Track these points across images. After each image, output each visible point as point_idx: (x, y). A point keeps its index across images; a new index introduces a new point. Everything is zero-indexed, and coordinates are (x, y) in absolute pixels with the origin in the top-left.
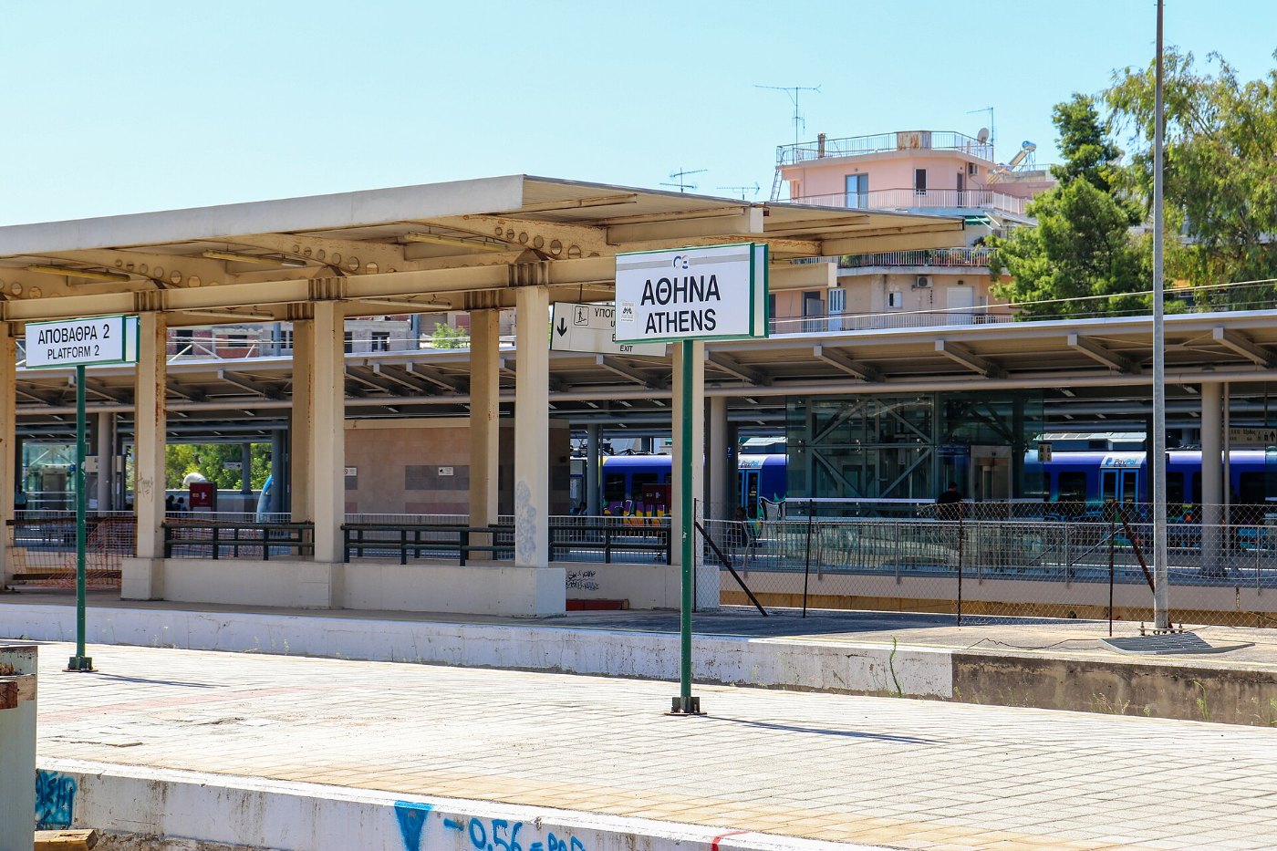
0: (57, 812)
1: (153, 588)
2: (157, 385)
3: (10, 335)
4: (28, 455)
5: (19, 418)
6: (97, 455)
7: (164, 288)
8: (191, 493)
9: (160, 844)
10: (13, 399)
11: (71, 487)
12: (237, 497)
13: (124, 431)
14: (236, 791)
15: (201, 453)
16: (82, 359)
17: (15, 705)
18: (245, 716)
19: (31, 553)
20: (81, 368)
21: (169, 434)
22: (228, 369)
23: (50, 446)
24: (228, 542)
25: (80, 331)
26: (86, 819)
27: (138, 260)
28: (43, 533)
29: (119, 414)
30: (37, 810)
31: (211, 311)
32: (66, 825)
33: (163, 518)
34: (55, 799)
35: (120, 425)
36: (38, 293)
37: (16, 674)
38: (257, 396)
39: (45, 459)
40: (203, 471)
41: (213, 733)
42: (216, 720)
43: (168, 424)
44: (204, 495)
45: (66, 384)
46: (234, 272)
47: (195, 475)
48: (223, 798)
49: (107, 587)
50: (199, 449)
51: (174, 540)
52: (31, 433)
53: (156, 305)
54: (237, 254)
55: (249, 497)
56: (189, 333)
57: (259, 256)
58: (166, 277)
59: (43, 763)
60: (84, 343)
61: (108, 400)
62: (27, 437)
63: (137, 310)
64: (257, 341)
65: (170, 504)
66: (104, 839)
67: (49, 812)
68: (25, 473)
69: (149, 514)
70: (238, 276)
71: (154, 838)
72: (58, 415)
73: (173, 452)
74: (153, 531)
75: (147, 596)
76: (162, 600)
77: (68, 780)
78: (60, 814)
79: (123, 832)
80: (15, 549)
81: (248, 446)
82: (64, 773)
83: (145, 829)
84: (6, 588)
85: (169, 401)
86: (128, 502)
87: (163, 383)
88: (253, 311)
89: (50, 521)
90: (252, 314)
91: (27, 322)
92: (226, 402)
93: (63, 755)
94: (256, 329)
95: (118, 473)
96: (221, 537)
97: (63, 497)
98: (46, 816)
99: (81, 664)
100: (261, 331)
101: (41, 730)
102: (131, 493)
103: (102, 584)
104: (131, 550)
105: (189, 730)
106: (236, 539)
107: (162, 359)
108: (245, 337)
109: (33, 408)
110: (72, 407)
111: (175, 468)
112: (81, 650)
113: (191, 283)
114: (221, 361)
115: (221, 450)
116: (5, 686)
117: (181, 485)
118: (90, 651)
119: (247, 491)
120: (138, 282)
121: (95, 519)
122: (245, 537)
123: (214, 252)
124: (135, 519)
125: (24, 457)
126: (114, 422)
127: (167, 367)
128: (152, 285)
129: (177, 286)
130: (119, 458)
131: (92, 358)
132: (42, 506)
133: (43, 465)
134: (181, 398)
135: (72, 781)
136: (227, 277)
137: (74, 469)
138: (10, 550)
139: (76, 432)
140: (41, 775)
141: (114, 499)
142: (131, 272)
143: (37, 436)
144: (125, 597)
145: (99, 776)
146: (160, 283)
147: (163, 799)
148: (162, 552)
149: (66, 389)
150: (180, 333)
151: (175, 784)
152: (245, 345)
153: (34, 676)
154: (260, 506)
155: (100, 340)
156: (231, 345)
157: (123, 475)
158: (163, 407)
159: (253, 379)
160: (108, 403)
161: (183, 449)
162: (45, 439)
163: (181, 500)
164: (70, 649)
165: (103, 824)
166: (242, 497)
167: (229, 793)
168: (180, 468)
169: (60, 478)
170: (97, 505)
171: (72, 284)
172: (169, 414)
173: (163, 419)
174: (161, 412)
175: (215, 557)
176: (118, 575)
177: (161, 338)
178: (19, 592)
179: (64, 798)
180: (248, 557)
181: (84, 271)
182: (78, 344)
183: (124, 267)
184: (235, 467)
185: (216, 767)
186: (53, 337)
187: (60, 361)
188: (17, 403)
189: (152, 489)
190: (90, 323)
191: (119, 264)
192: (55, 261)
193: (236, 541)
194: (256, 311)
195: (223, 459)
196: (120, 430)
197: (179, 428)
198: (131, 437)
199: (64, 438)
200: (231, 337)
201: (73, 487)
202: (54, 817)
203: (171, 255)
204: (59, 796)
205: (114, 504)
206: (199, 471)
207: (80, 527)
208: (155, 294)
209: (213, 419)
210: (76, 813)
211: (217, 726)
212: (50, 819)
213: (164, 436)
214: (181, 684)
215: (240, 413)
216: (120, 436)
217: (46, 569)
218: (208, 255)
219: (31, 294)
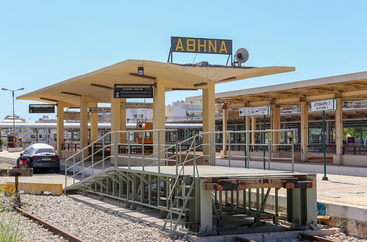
0: (322, 212)
1: (340, 161)
2: (340, 115)
3: (307, 104)
4: (310, 131)
5: (309, 123)
6: (326, 131)
7: (342, 92)
8: (348, 140)
9: (346, 220)
10: (307, 119)
11: (320, 138)
12: (359, 141)
13: (333, 125)
14: (364, 209)
15: (350, 130)
16: (324, 109)
17: (312, 187)
18: (365, 192)
19: (312, 153)
20: (324, 111)
21: (343, 126)
22: (357, 111)
23: (315, 129)
24: (358, 151)
25: (323, 103)
26: (329, 214)
27: (335, 86)
28: (314, 149)
29: (331, 122)
30: (317, 211)
31: (353, 97)
32: (324, 215)
33: (342, 145)
34: (321, 209)
35: (331, 124)
36: (313, 95)
37: (312, 180)
38: (364, 117)
39: (314, 132)
40: (351, 135)
41: (357, 195)
42: (358, 192)
43: (343, 124)
44: (351, 140)
45: (319, 115)
46: (358, 88)
47: (349, 135)
48: (361, 211)
49: (329, 161)
50: (350, 129)
51: (345, 151)
52: (311, 126)
53: (340, 97)
54: (359, 84)
55: (362, 140)
56: (347, 103)
57: (365, 84)
58: (342, 90)
59: (318, 201)
60: (324, 106)
61: (329, 118)
62: (310, 127)
63: (335, 98)
64: (364, 104)
65: (344, 142)
66: (333, 218)
67: (320, 212)
68: (310, 135)
69: (339, 144)
70: (359, 89)
71: (344, 219)
72: (317, 122)
73: (343, 130)
74: (340, 148)
75: (339, 163)
76: (342, 164)
77: (324, 205)
78: (323, 212)
79: (337, 217)
80: (309, 152)
81: (361, 129)
82: (323, 203)
83: (342, 217)
84: (307, 161)
85: (343, 119)
86: (333, 142)
87: (342, 114)
88: (363, 97)
89: (316, 146)
90: (363, 98)
91: (312, 101)
92: (356, 119)
93: (323, 199)
94: (363, 101)
95: (331, 135)
96: (356, 150)
97: (319, 140)
98: (319, 213)
99: (325, 179)
100: (364, 101)
101: (318, 193)
102: (334, 140)
103: (328, 160)
104: (335, 153)
105: (352, 195)
106: (360, 150)
107: (341, 109)
108: (360, 103)
109: (312, 121)
110: (322, 120)
111: (344, 134)
112: (325, 175)
113: (348, 91)
114: (355, 109)
115: (355, 129)
116: (309, 183)
117: (345, 138)
118: (327, 176)
119: (361, 139)
120: (335, 91)
121: (327, 146)
122: (362, 150)
123: (354, 84)
124: (336, 146)
125: (310, 132)
126: (330, 123)
127: (343, 111)
128: (339, 92)
129: (345, 92)
130: (331, 132)
131: (326, 109)
132: (314, 143)
133: (314, 133)
134: (345, 118)
135: (325, 205)
136: (357, 89)
137: (321, 134)
138: (308, 153)
139: (323, 126)
140: (318, 203)
141: (330, 141)
142: (334, 89)
143: (312, 127)
144: (334, 163)
145: (331, 204)
146: (341, 92)
147: (346, 210)
148: (342, 153)
149: (319, 116)
150: (345, 103)
151: (349, 207)
152: (360, 105)
153: (316, 181)
154: (365, 143)
155: (328, 105)
156: (357, 105)
157: (332, 136)
158: (342, 120)
159: (363, 113)
160: (328, 119)
161: (346, 129)
162: (314, 127)
163: (345, 141)
164: (323, 175)
165: (333, 215)
166: (360, 141)
167: (362, 210)
168: (345, 134)
169: (318, 136)
170: (327, 143)
171: (320, 93)
172: (343, 122)
173: (342, 123)
174: (341, 121)
175: (355, 155)
176: (332, 158)
177: (341, 104)
178: (310, 162)
179: (323, 209)
180: (362, 155)
181: (323, 89)
182: (323, 106)
183: (332, 88)
184: (359, 134)
185: (359, 204)
186: (317, 104)
187: (319, 110)
188: (308, 120)
189: (339, 139)
190: (326, 101)
191: (331, 88)
192: (317, 87)
193: (360, 151)
194: (364, 97)
195: (355, 132)
196: (331, 125)
197: (346, 124)
198: (334, 127)
199: (319, 127)
200: (357, 103)
201: (321, 138)
202: (321, 213)
203: (343, 85)
204: (322, 208)
205: (330, 142)
206: (350, 135)
207: (324, 148)
208: (340, 94)
209: (353, 122)
210: (326, 212)
211: (358, 194)
212: (320, 213)
213: (342, 127)
214: (349, 184)
215: (360, 121)
216: (331, 126)
217: (316, 157)
218: (352, 85)
219: (311, 95)
